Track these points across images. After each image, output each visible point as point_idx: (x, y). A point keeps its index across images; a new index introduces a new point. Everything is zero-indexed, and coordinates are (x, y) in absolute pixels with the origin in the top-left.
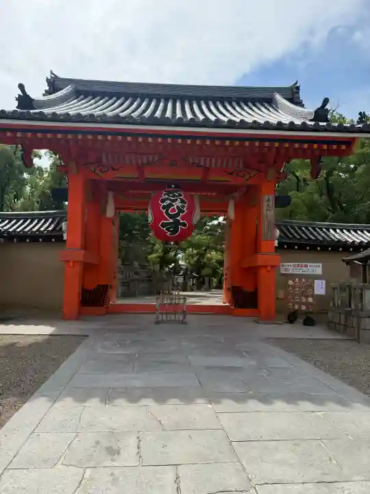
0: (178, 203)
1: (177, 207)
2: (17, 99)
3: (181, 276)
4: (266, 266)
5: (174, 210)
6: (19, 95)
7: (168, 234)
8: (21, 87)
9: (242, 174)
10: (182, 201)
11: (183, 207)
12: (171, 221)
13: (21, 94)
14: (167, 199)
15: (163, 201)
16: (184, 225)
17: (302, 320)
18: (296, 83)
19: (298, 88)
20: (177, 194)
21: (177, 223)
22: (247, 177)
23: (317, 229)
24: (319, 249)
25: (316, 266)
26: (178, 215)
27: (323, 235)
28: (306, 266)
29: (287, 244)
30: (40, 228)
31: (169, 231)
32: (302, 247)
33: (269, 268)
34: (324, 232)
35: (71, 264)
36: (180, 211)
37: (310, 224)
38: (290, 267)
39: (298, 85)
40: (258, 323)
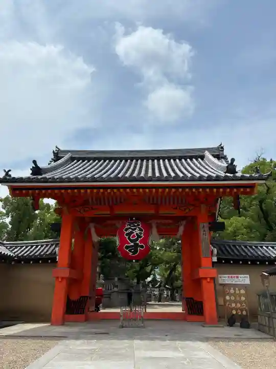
0: (137, 231)
1: (137, 234)
2: (31, 169)
3: (156, 288)
4: (206, 278)
5: (134, 236)
6: (33, 167)
7: (131, 254)
8: (35, 162)
9: (183, 209)
10: (141, 230)
11: (141, 233)
12: (132, 244)
13: (34, 166)
14: (130, 228)
15: (126, 230)
16: (142, 247)
17: (239, 324)
18: (221, 145)
19: (222, 148)
20: (136, 225)
21: (136, 246)
22: (187, 211)
23: (248, 247)
24: (249, 263)
25: (245, 277)
26: (137, 240)
27: (252, 251)
28: (237, 277)
29: (225, 259)
30: (40, 253)
31: (132, 252)
32: (236, 262)
33: (208, 280)
34: (253, 249)
35: (60, 280)
36: (139, 236)
37: (243, 243)
38: (225, 279)
39: (222, 146)
40: (204, 327)
